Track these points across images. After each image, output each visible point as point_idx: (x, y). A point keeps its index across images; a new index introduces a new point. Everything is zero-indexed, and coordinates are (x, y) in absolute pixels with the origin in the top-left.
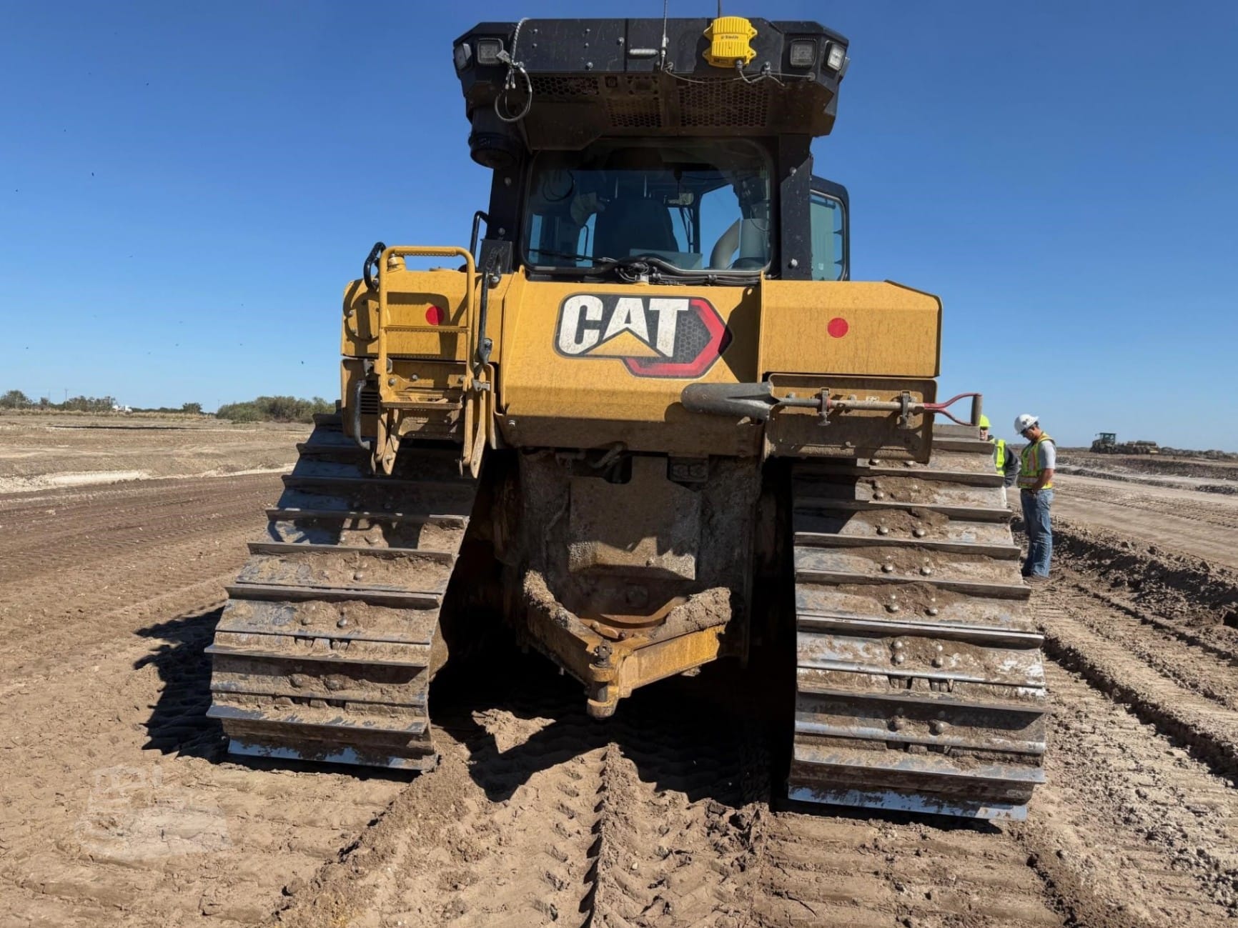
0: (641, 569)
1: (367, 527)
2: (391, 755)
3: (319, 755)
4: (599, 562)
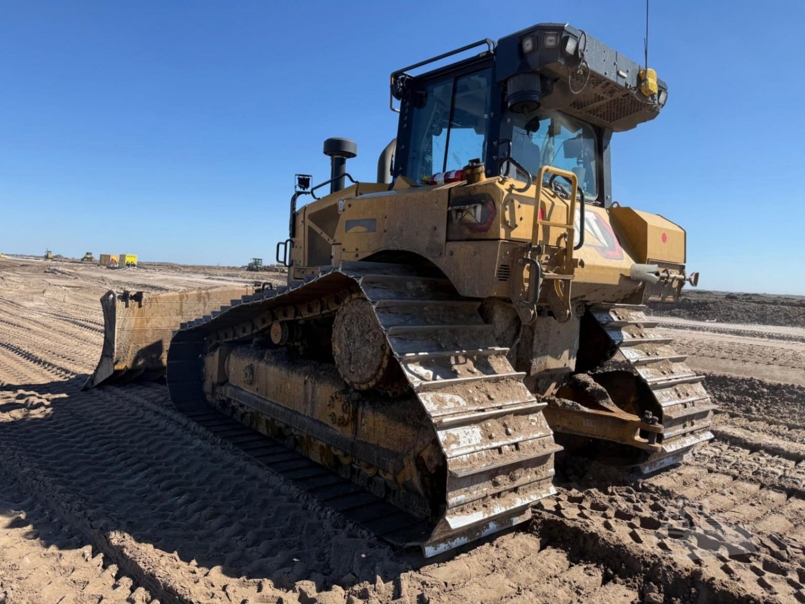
0: (561, 369)
1: (464, 361)
2: (511, 517)
3: (478, 534)
4: (548, 367)
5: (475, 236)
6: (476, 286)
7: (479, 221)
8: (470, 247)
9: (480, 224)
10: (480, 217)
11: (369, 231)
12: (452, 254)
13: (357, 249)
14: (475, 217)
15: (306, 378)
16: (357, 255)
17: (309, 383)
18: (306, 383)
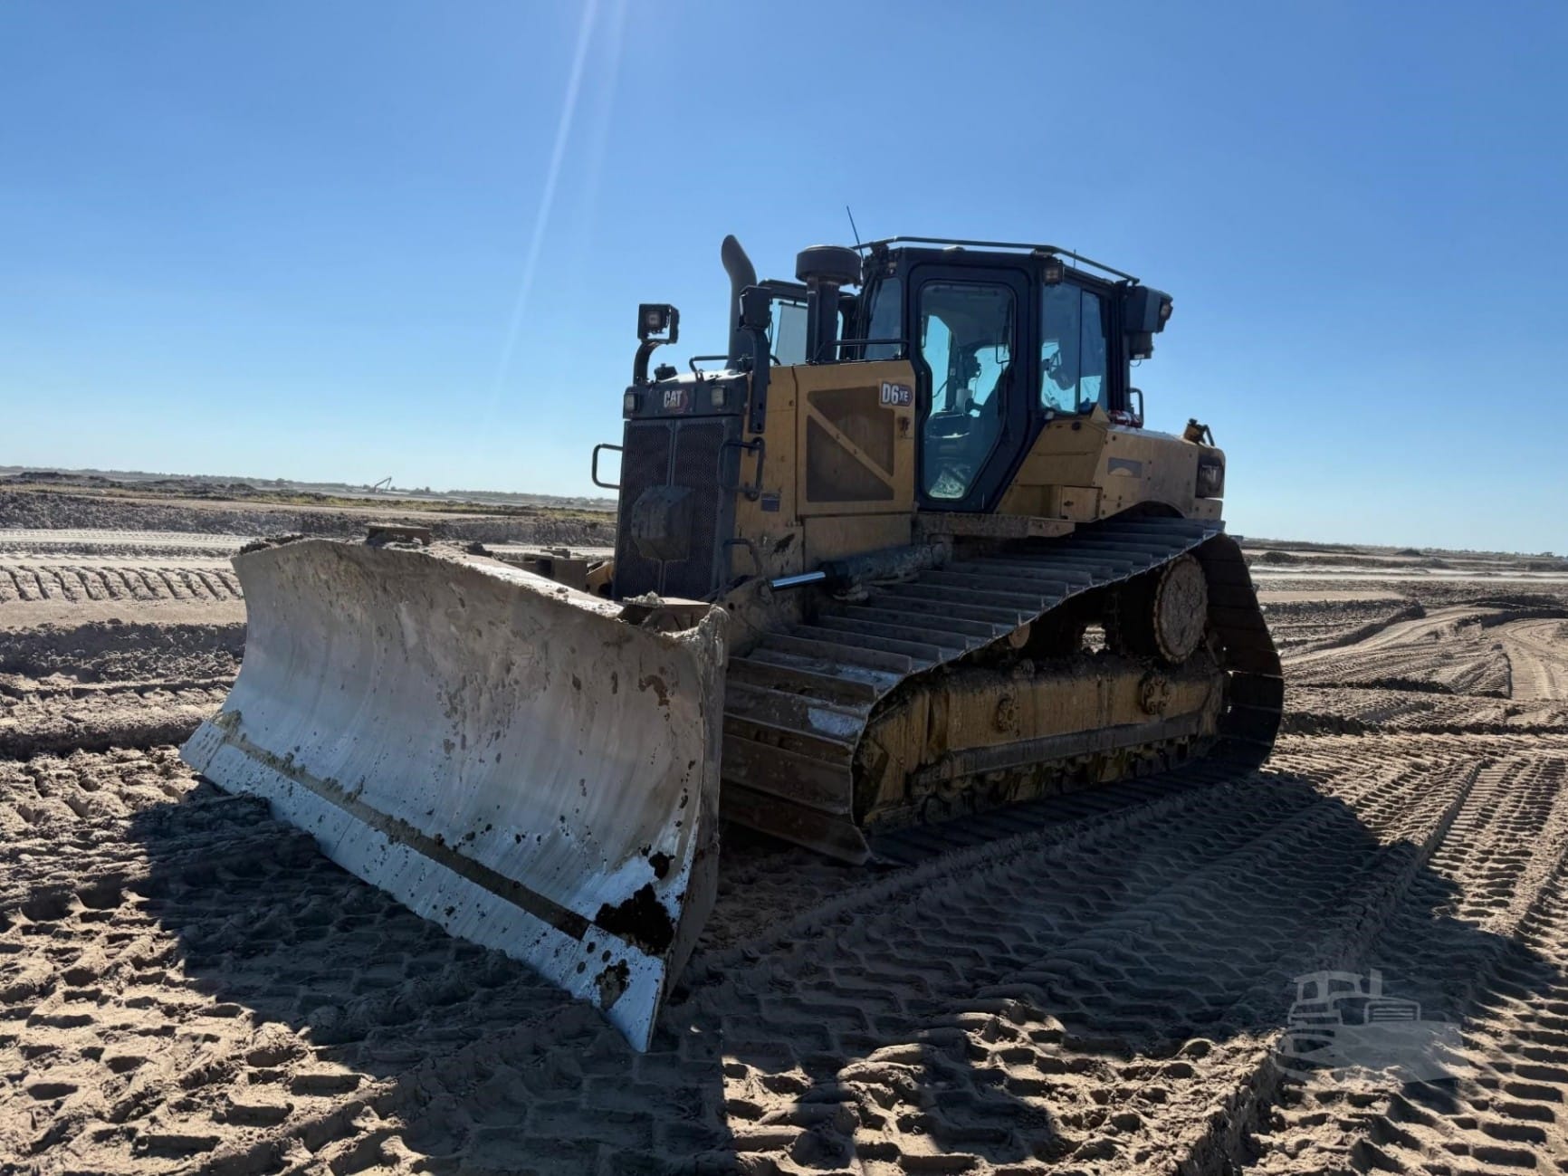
11: (1134, 476)
13: (1120, 498)
15: (1099, 678)
16: (1119, 505)
17: (1106, 684)
18: (1099, 685)
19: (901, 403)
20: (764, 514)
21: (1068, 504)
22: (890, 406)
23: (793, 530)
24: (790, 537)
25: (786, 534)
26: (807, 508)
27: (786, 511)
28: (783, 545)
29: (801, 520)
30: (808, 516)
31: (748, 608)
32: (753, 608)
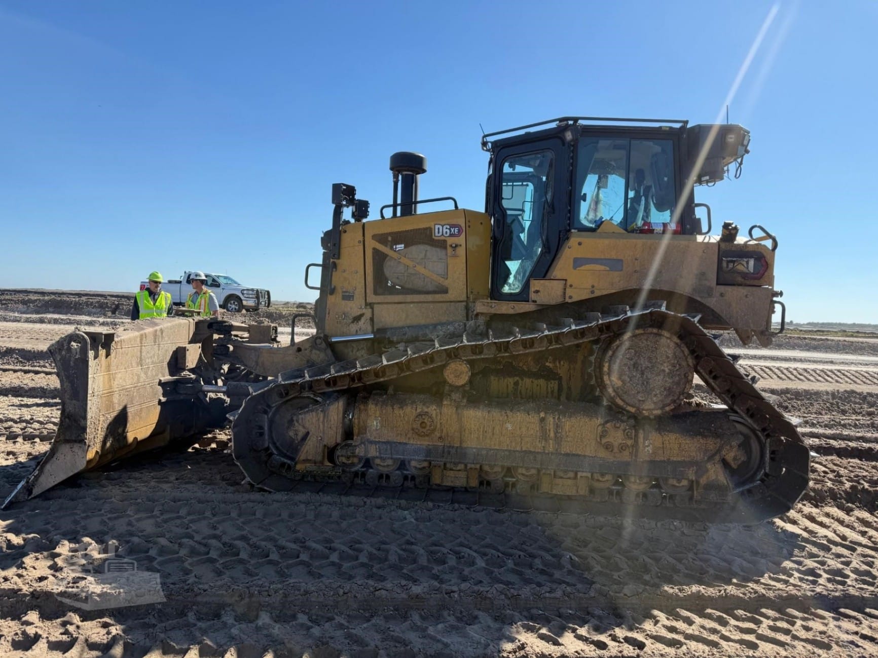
5: (748, 282)
6: (750, 321)
7: (752, 271)
8: (742, 291)
9: (753, 273)
10: (752, 269)
11: (611, 270)
12: (722, 295)
13: (593, 287)
14: (747, 268)
15: (542, 415)
16: (593, 292)
17: (550, 419)
18: (542, 420)
19: (451, 235)
20: (344, 302)
21: (537, 292)
22: (442, 238)
23: (364, 311)
24: (362, 315)
25: (359, 313)
26: (372, 298)
27: (359, 301)
28: (357, 319)
29: (370, 305)
30: (374, 303)
31: (311, 351)
32: (314, 351)
